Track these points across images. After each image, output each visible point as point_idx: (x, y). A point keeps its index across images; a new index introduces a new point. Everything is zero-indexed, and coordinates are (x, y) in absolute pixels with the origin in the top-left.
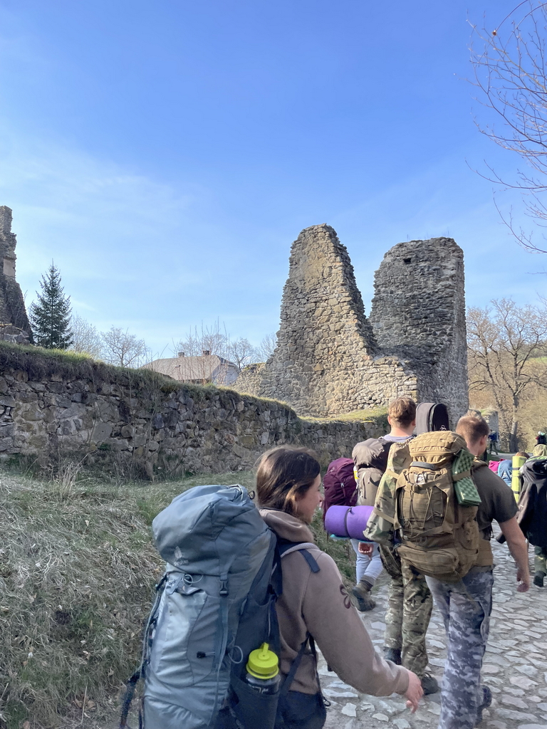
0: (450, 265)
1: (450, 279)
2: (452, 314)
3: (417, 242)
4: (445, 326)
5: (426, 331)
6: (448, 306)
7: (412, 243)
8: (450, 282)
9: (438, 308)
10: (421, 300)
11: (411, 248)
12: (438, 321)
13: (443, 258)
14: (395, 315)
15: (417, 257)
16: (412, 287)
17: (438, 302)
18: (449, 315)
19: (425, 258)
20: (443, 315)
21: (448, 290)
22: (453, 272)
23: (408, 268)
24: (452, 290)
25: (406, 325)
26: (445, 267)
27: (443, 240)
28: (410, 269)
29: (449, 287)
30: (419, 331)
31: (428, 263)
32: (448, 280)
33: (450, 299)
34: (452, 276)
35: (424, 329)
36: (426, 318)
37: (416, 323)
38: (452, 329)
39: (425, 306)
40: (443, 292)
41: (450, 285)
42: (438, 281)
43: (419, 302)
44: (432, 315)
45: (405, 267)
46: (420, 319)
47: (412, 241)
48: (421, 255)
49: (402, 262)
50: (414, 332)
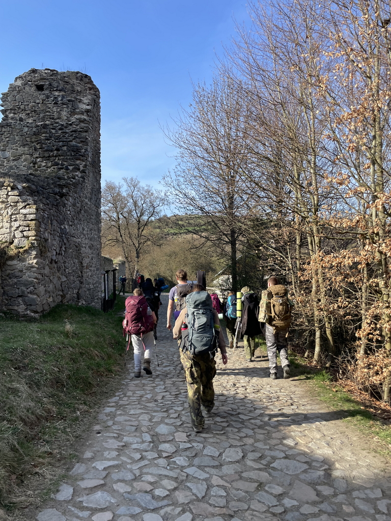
0: (85, 100)
1: (85, 114)
2: (86, 150)
3: (51, 70)
4: (78, 162)
5: (57, 164)
6: (82, 142)
7: (46, 71)
8: (84, 117)
9: (71, 141)
10: (53, 131)
11: (44, 75)
12: (71, 155)
13: (79, 92)
14: (24, 146)
15: (50, 85)
16: (44, 117)
17: (72, 135)
18: (83, 151)
19: (60, 88)
20: (77, 150)
21: (83, 125)
22: (89, 107)
23: (41, 96)
24: (87, 125)
25: (35, 156)
26: (80, 101)
27: (79, 75)
28: (42, 96)
29: (83, 121)
30: (50, 164)
31: (62, 93)
32: (83, 115)
33: (84, 134)
34: (88, 111)
35: (56, 163)
36: (58, 150)
37: (46, 155)
38: (85, 166)
39: (58, 138)
40: (77, 125)
41: (85, 120)
42: (73, 113)
43: (51, 132)
44: (65, 148)
45: (37, 93)
46: (52, 151)
47: (46, 69)
48: (55, 84)
49: (34, 88)
50: (44, 164)
